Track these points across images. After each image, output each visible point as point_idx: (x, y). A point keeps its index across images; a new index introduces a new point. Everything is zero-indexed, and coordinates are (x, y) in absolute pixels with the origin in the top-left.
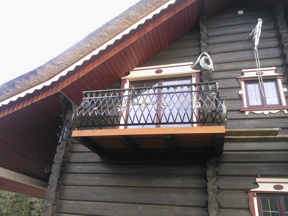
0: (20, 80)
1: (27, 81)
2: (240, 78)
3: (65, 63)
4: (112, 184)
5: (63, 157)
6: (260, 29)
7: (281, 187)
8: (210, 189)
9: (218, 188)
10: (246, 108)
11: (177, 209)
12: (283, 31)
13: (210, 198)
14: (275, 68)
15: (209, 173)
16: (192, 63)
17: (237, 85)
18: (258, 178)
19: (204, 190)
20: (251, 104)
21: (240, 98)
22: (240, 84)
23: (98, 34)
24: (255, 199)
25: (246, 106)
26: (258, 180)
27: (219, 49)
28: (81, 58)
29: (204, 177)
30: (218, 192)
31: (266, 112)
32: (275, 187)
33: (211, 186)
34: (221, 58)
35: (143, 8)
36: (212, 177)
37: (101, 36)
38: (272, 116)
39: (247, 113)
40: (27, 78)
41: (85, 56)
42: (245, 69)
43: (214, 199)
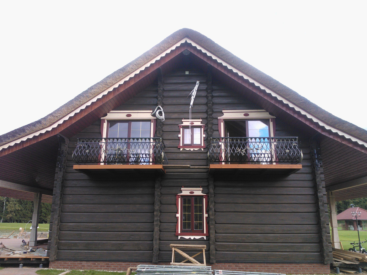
0: (29, 127)
1: (34, 128)
2: (180, 126)
3: (61, 115)
4: (98, 193)
5: (62, 177)
6: (196, 92)
7: (193, 193)
8: (156, 194)
9: (161, 194)
10: (181, 146)
11: (138, 206)
12: (209, 95)
13: (156, 199)
14: (201, 120)
15: (156, 186)
16: (151, 111)
17: (178, 130)
18: (182, 187)
19: (153, 195)
20: (185, 143)
21: (179, 139)
22: (180, 130)
23: (85, 95)
24: (180, 199)
25: (181, 145)
26: (182, 189)
27: (170, 101)
28: (73, 111)
29: (154, 187)
30: (161, 196)
31: (192, 149)
32: (190, 193)
33: (157, 193)
34: (170, 109)
35: (117, 77)
36: (158, 188)
37: (87, 97)
38: (195, 152)
39: (181, 149)
40: (34, 126)
41: (75, 109)
42: (184, 119)
43: (158, 200)
